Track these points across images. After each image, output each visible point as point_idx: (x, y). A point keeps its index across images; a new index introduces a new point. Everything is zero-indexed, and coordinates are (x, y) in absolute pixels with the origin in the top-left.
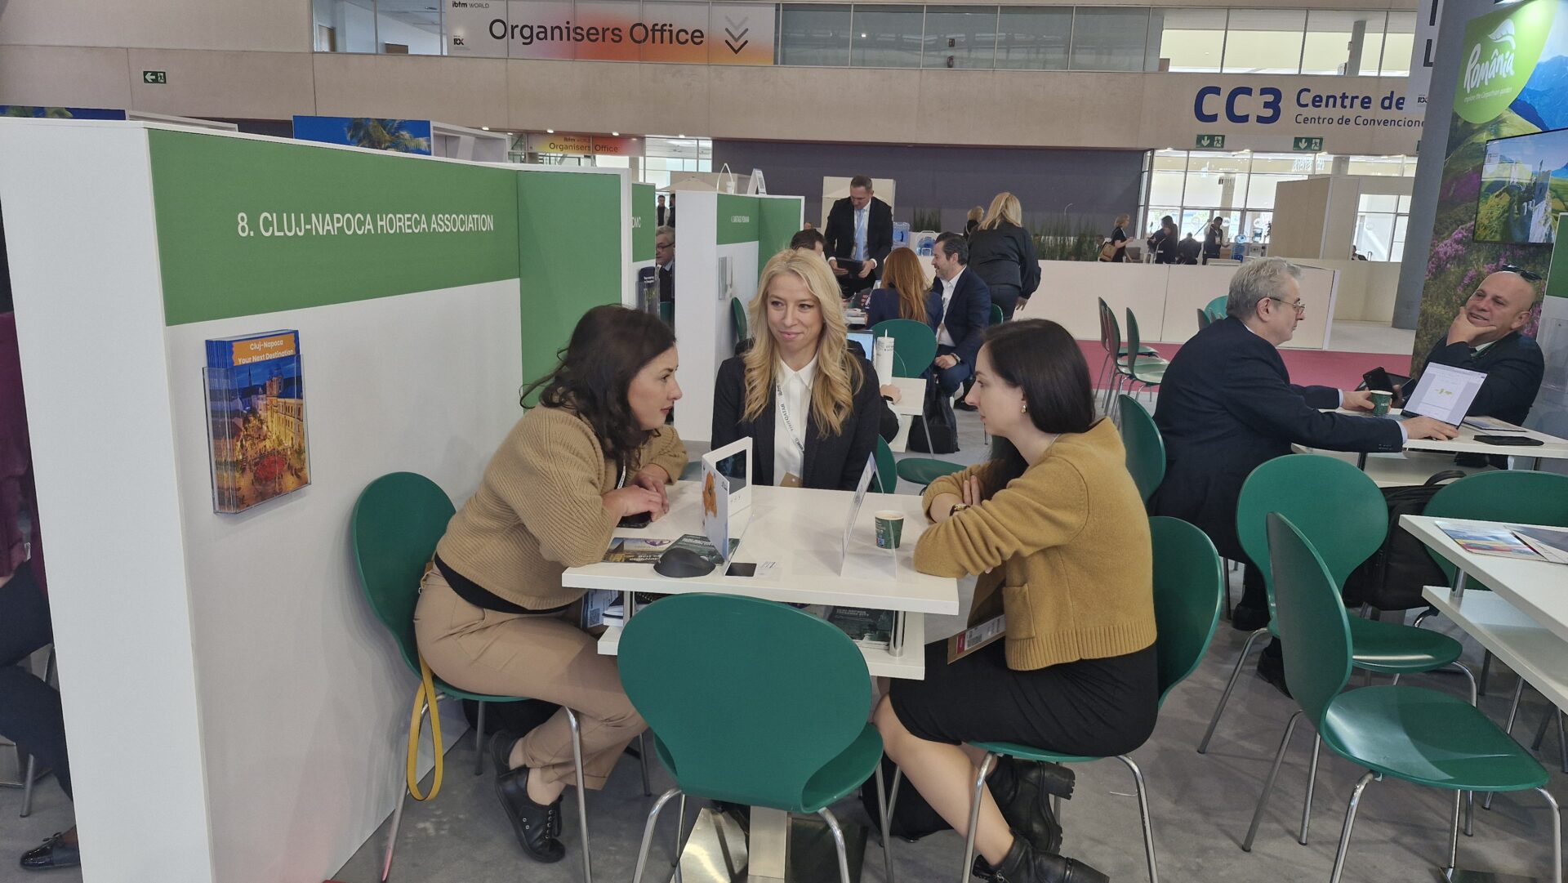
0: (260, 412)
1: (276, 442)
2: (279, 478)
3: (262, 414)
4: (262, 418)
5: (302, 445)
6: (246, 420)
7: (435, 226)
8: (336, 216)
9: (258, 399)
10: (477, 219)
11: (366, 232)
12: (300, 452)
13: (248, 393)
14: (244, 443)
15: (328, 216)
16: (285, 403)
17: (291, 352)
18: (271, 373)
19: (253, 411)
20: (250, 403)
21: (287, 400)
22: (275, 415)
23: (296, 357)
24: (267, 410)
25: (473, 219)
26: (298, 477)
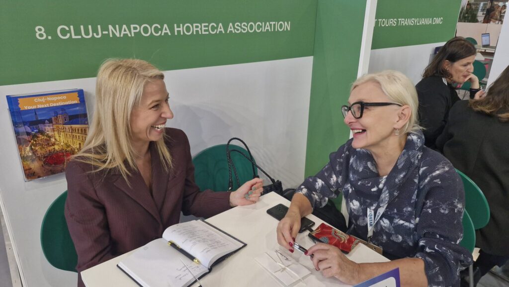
3: (50, 133)
7: (232, 29)
8: (132, 26)
10: (275, 25)
11: (163, 34)
15: (124, 26)
19: (42, 132)
21: (74, 126)
22: (62, 134)
25: (271, 25)
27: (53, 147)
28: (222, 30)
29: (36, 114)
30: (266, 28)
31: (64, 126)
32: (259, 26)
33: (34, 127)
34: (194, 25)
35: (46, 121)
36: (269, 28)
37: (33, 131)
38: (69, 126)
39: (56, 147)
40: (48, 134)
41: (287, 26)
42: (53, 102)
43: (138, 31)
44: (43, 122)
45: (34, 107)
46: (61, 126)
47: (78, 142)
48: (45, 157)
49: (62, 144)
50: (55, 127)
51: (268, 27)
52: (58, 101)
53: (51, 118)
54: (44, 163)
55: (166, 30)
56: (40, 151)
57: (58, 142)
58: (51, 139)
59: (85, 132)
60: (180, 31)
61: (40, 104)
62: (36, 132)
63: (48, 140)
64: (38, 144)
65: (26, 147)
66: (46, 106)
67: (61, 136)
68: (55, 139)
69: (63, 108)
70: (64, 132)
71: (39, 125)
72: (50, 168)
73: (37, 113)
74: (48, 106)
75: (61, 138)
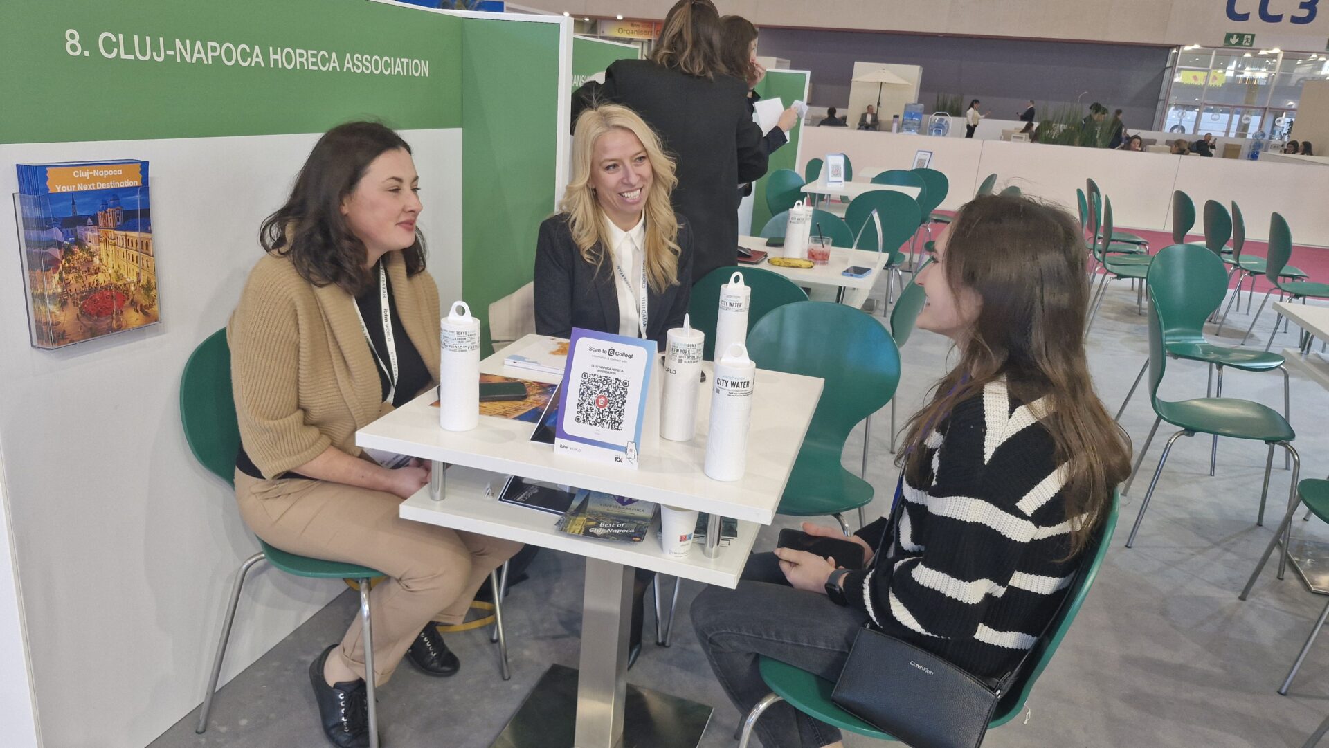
0: (89, 244)
1: (114, 276)
2: (117, 314)
3: (93, 247)
4: (92, 250)
5: (153, 281)
6: (68, 251)
9: (86, 230)
12: (148, 288)
13: (72, 222)
14: (64, 275)
16: (126, 236)
17: (135, 183)
18: (106, 204)
19: (80, 243)
20: (74, 234)
21: (130, 234)
22: (112, 248)
23: (144, 188)
24: (100, 242)
26: (146, 314)
27: (95, 277)
28: (336, 64)
29: (73, 203)
30: (397, 69)
31: (116, 232)
32: (387, 65)
33: (69, 230)
34: (298, 51)
35: (89, 219)
36: (400, 69)
37: (66, 240)
38: (123, 233)
39: (102, 278)
40: (89, 248)
41: (424, 68)
42: (102, 179)
43: (216, 54)
44: (82, 221)
45: (71, 189)
46: (111, 233)
47: (137, 270)
48: (82, 298)
49: (110, 271)
50: (101, 233)
51: (399, 67)
52: (109, 179)
53: (97, 214)
54: (81, 312)
55: (257, 58)
56: (75, 286)
57: (105, 268)
58: (95, 259)
59: (147, 249)
60: (277, 60)
61: (82, 183)
62: (71, 241)
63: (89, 261)
64: (73, 268)
65: (54, 273)
66: (90, 188)
67: (110, 253)
68: (100, 260)
69: (116, 193)
70: (114, 245)
71: (77, 227)
72: (89, 324)
73: (75, 201)
74: (94, 188)
75: (110, 259)
